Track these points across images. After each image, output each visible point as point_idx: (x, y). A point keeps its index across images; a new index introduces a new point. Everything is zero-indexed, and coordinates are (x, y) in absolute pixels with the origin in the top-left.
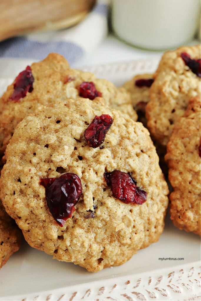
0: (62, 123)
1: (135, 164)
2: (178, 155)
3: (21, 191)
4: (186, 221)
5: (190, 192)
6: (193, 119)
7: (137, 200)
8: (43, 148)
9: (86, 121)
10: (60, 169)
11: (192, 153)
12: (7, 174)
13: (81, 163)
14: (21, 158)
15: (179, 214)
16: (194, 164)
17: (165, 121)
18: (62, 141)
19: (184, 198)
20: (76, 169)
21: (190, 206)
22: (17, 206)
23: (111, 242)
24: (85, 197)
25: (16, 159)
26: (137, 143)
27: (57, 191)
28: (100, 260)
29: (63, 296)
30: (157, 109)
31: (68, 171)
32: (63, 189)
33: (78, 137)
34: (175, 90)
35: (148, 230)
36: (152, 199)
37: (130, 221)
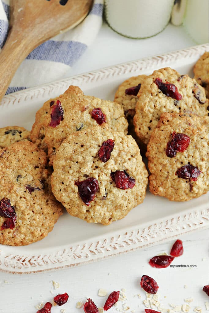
0: (85, 147)
1: (128, 166)
2: (153, 154)
3: (65, 189)
4: (159, 193)
5: (161, 176)
6: (162, 130)
7: (130, 186)
8: (75, 164)
9: (99, 144)
10: (86, 176)
11: (162, 153)
12: (55, 179)
13: (97, 171)
14: (63, 170)
15: (154, 189)
16: (163, 160)
17: (146, 129)
18: (86, 160)
19: (157, 179)
20: (95, 175)
21: (161, 184)
22: (63, 198)
23: (116, 210)
24: (100, 190)
25: (60, 171)
26: (129, 152)
27: (85, 189)
28: (110, 219)
29: (92, 244)
30: (140, 120)
31: (90, 176)
32: (89, 188)
33: (95, 155)
34: (152, 108)
35: (137, 199)
36: (138, 182)
37: (126, 198)
